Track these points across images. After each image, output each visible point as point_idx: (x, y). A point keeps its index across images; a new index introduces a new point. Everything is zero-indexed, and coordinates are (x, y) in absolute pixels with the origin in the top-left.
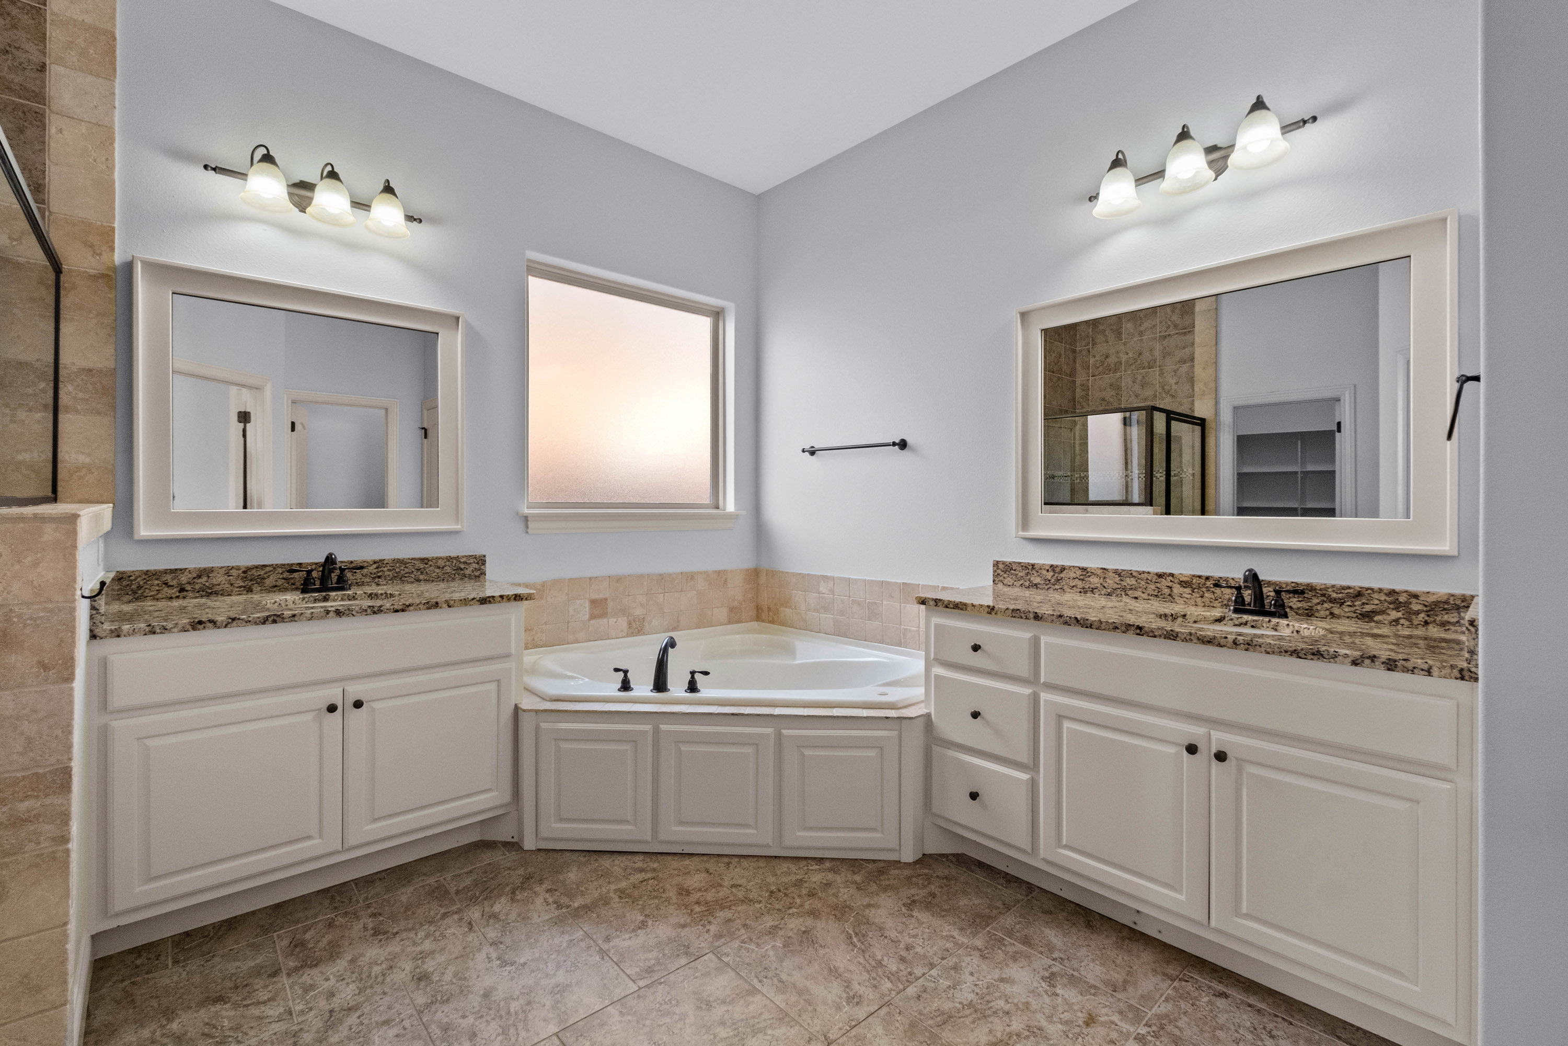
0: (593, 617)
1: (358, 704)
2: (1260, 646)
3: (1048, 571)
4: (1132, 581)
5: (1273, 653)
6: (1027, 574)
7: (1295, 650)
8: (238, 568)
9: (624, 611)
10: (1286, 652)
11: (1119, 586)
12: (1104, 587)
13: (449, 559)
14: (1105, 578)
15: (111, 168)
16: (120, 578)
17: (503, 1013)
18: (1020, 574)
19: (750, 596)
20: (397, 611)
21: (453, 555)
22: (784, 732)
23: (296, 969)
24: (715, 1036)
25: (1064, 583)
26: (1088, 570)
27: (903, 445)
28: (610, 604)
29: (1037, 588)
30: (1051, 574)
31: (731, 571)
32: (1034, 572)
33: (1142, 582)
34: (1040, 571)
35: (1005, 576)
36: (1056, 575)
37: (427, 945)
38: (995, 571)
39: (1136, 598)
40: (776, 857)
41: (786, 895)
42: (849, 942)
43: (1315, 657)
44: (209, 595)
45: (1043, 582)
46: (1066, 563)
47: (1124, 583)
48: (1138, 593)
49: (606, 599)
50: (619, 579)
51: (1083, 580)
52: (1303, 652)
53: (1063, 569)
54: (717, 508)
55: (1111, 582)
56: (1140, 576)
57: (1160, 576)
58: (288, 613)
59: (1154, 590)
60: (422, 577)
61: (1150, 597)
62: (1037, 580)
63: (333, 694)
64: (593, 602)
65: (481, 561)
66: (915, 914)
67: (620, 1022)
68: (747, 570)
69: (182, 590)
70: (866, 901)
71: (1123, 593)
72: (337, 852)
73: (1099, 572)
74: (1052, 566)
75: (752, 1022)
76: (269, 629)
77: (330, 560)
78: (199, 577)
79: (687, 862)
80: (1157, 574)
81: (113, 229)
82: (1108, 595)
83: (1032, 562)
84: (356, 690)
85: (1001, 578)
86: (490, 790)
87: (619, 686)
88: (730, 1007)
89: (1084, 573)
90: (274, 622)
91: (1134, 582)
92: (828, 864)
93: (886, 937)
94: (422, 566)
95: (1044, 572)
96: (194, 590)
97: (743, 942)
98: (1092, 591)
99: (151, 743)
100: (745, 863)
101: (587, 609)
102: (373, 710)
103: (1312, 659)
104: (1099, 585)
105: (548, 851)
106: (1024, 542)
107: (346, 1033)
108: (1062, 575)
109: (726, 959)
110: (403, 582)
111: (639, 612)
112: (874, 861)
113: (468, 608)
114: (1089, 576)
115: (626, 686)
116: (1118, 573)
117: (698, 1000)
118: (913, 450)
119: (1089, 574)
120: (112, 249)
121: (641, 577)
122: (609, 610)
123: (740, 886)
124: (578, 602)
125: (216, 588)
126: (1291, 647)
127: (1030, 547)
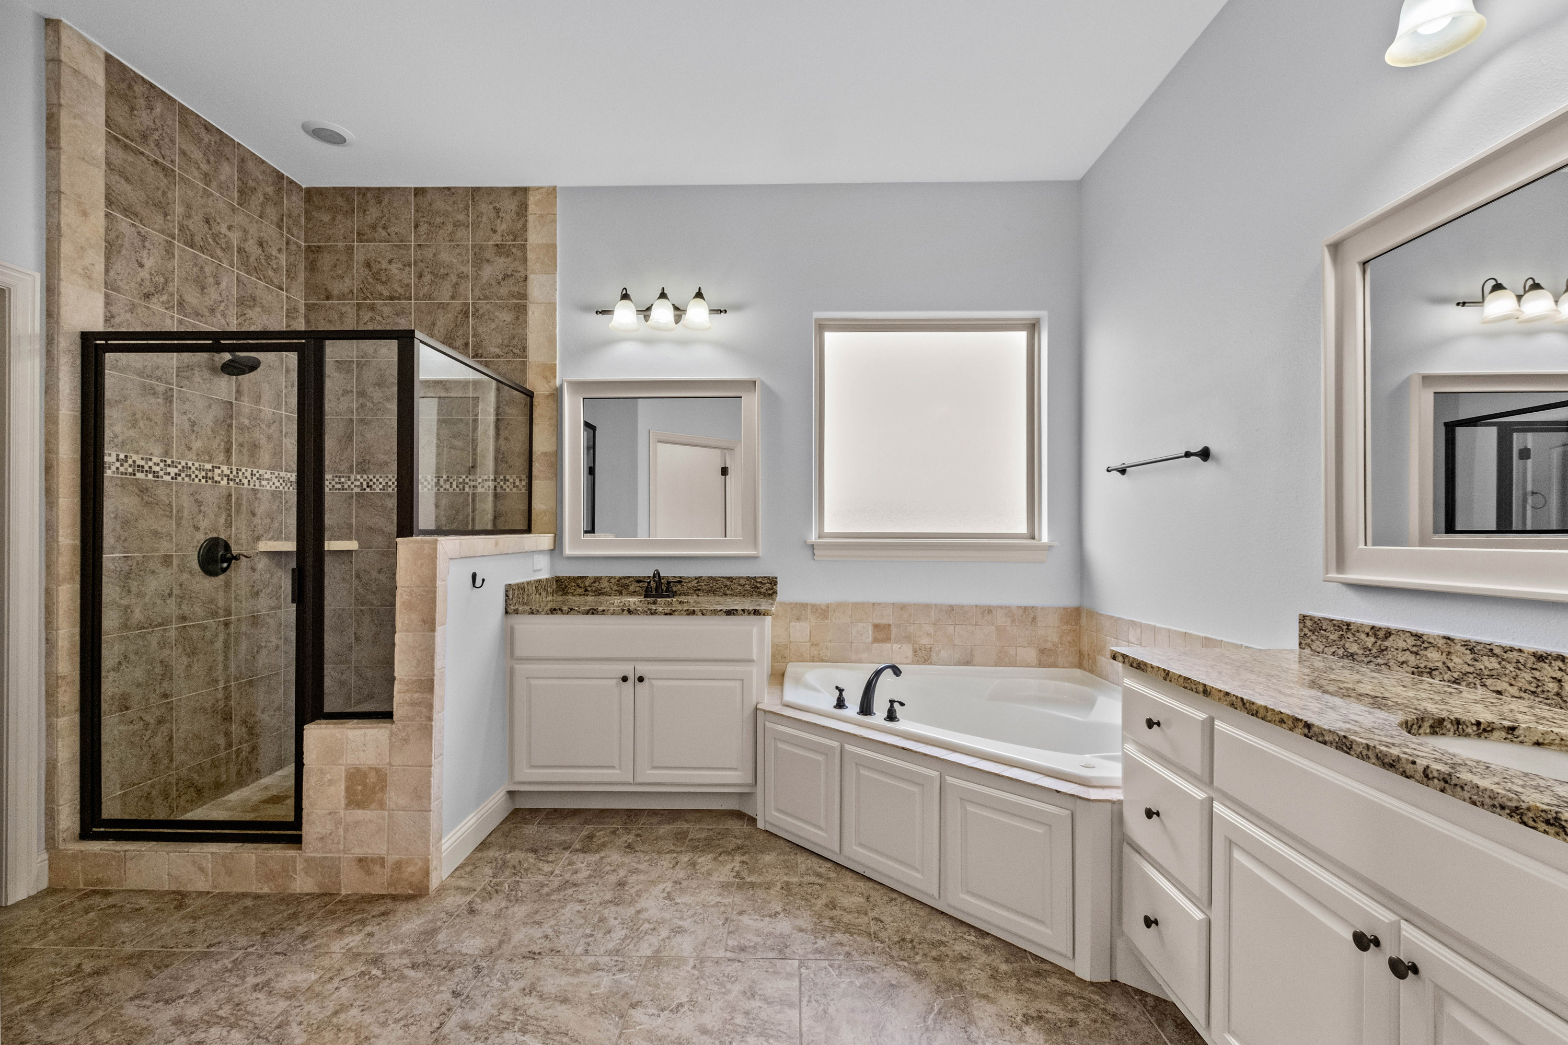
0: (876, 640)
1: (641, 679)
2: (1462, 788)
3: (1368, 634)
4: (1493, 663)
5: (1483, 805)
6: (1341, 637)
7: (1517, 808)
8: (614, 578)
9: (908, 638)
10: (1503, 807)
11: (1471, 669)
12: (1449, 668)
13: (748, 578)
14: (1449, 653)
15: (555, 328)
16: (558, 580)
17: (635, 928)
18: (1332, 637)
19: (1069, 638)
20: (666, 614)
21: (751, 575)
22: (949, 779)
23: (577, 850)
24: (732, 1018)
25: (1390, 656)
26: (1425, 638)
27: (1205, 454)
28: (894, 631)
29: (1354, 660)
30: (1373, 639)
31: (1042, 608)
32: (1350, 635)
33: (1508, 666)
34: (1357, 634)
35: (1314, 637)
36: (1379, 642)
37: (643, 866)
38: (1301, 630)
39: (1499, 693)
40: (942, 913)
41: (914, 947)
42: (923, 1014)
43: (1552, 830)
44: (600, 594)
45: (1360, 652)
46: (1393, 625)
47: (1479, 665)
48: (1502, 685)
49: (889, 625)
50: (903, 607)
51: (1417, 654)
52: (1530, 815)
53: (1388, 634)
54: (1034, 538)
55: (1459, 662)
56: (1505, 656)
57: (1541, 657)
58: (600, 608)
59: (1530, 683)
60: (728, 592)
61: (1523, 695)
62: (1354, 648)
63: (627, 669)
64: (876, 626)
65: (773, 581)
66: (1026, 1029)
67: (688, 972)
68: (1065, 609)
69: (586, 590)
70: (987, 990)
71: (1478, 682)
72: (629, 784)
73: (1441, 642)
74: (1373, 628)
75: (767, 1026)
76: (590, 617)
77: (657, 574)
78: (594, 582)
79: (861, 884)
80: (1534, 655)
81: (555, 365)
82: (1454, 682)
83: (1347, 619)
84: (642, 669)
85: (1309, 641)
86: (735, 769)
87: (835, 703)
88: (765, 1006)
89: (1419, 643)
90: (593, 614)
91: (1497, 666)
92: (987, 941)
93: (966, 1032)
94: (728, 583)
95: (1363, 636)
96: (592, 591)
97: (831, 966)
98: (1430, 673)
99: (533, 682)
100: (908, 906)
101: (870, 633)
102: (652, 686)
103: (1545, 832)
104: (1440, 665)
105: (771, 834)
106: (1344, 588)
107: (561, 897)
108: (1386, 643)
109: (803, 970)
110: (715, 595)
111: (925, 641)
112: (1044, 961)
113: (717, 617)
114: (1426, 648)
115: (840, 704)
116: (1470, 647)
117: (750, 987)
118: (1217, 460)
119: (1426, 645)
120: (555, 377)
121: (927, 607)
122: (893, 636)
123: (881, 922)
124: (861, 625)
125: (604, 590)
126: (1510, 800)
127: (1352, 597)
